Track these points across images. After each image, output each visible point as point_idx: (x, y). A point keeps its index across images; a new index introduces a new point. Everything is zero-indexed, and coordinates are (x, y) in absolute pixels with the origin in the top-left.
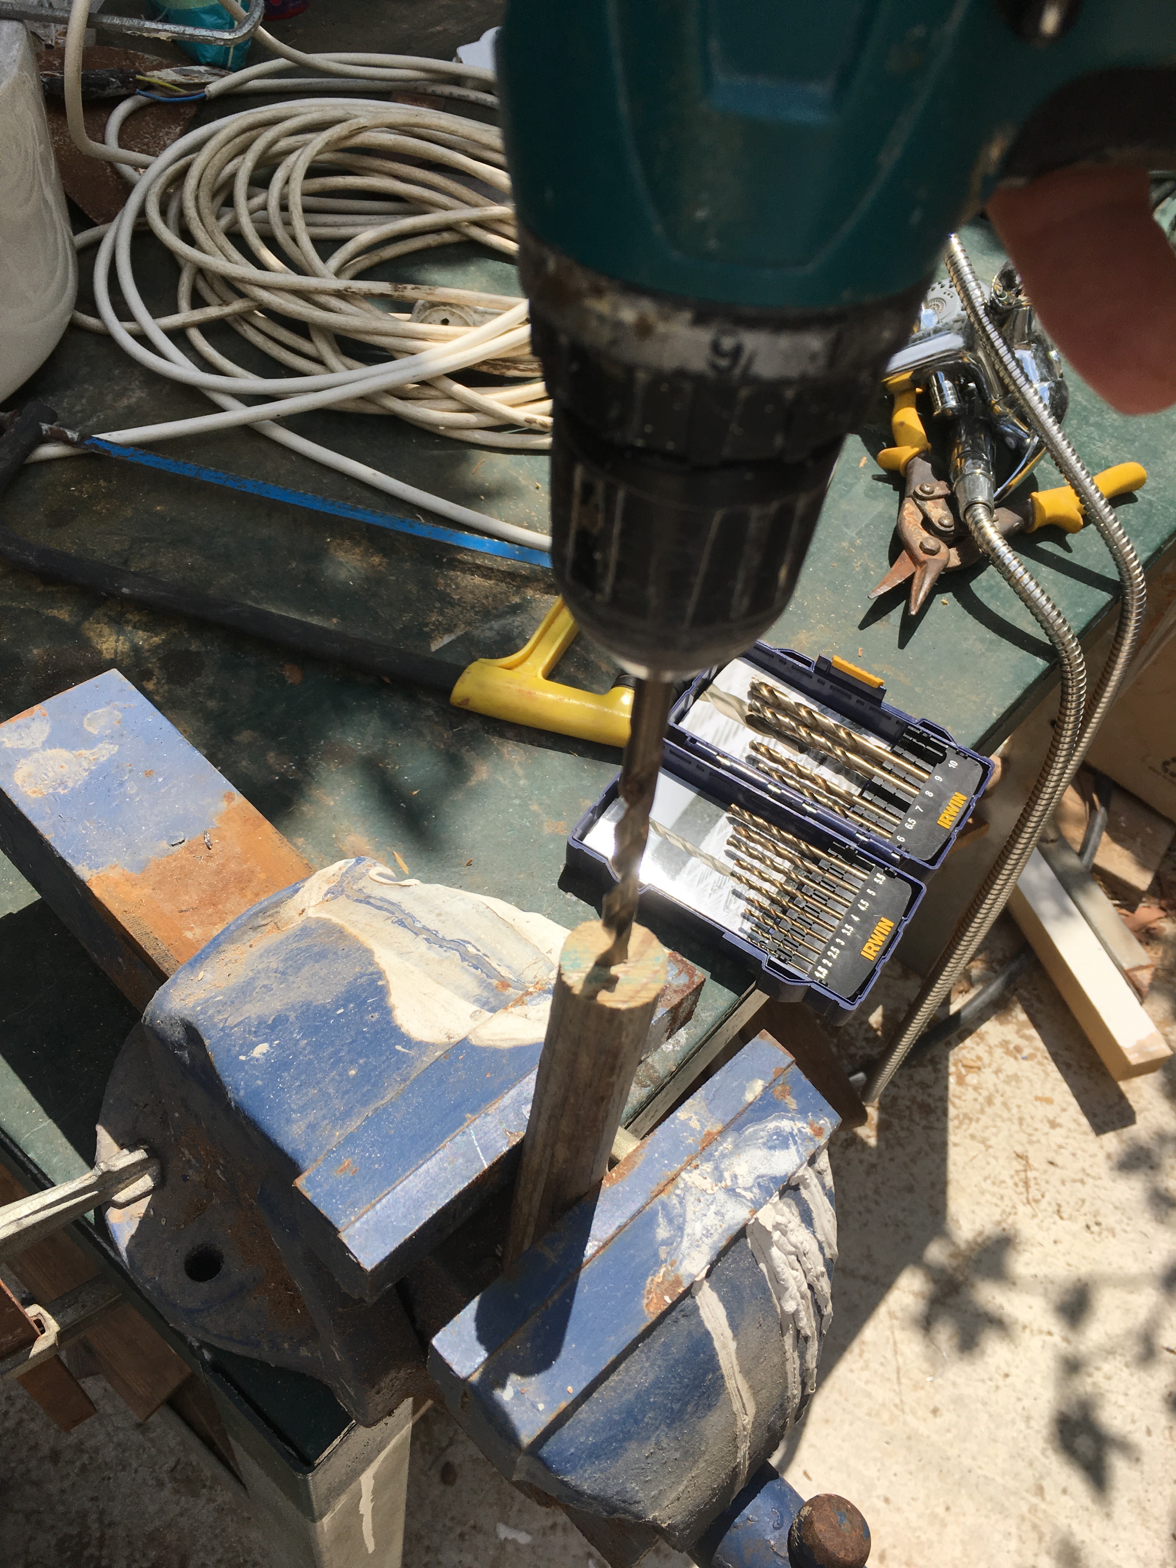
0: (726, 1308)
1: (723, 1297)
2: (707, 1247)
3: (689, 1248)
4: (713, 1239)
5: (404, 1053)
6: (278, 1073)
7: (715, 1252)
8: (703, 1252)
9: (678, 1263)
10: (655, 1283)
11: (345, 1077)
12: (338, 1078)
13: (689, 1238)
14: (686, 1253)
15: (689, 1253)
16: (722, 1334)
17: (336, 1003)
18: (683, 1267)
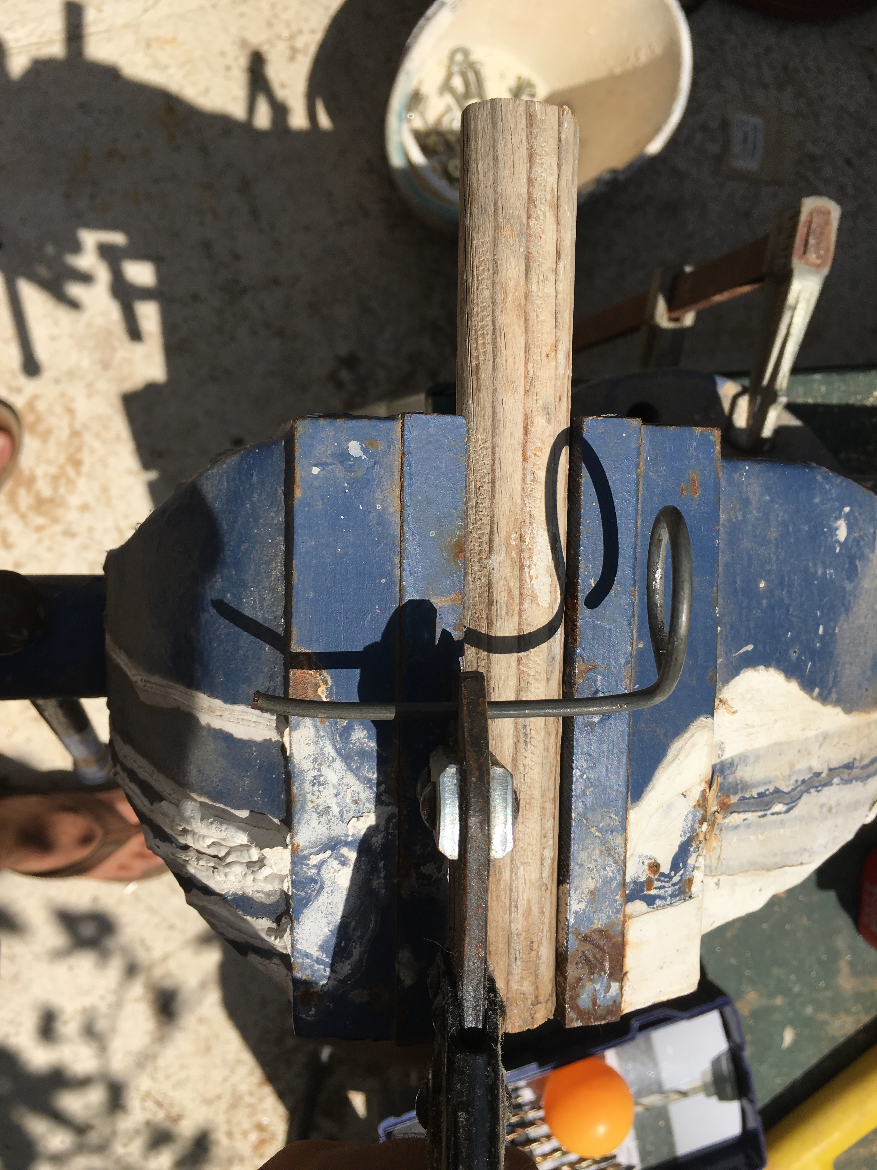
0: (239, 740)
1: (250, 746)
2: (306, 769)
3: (322, 749)
4: (308, 782)
5: (742, 648)
6: (812, 524)
7: (294, 774)
8: (305, 760)
9: (318, 724)
10: (322, 684)
11: (764, 574)
12: (768, 567)
13: (331, 759)
14: (320, 740)
15: (317, 744)
16: (221, 716)
17: (829, 633)
18: (311, 727)
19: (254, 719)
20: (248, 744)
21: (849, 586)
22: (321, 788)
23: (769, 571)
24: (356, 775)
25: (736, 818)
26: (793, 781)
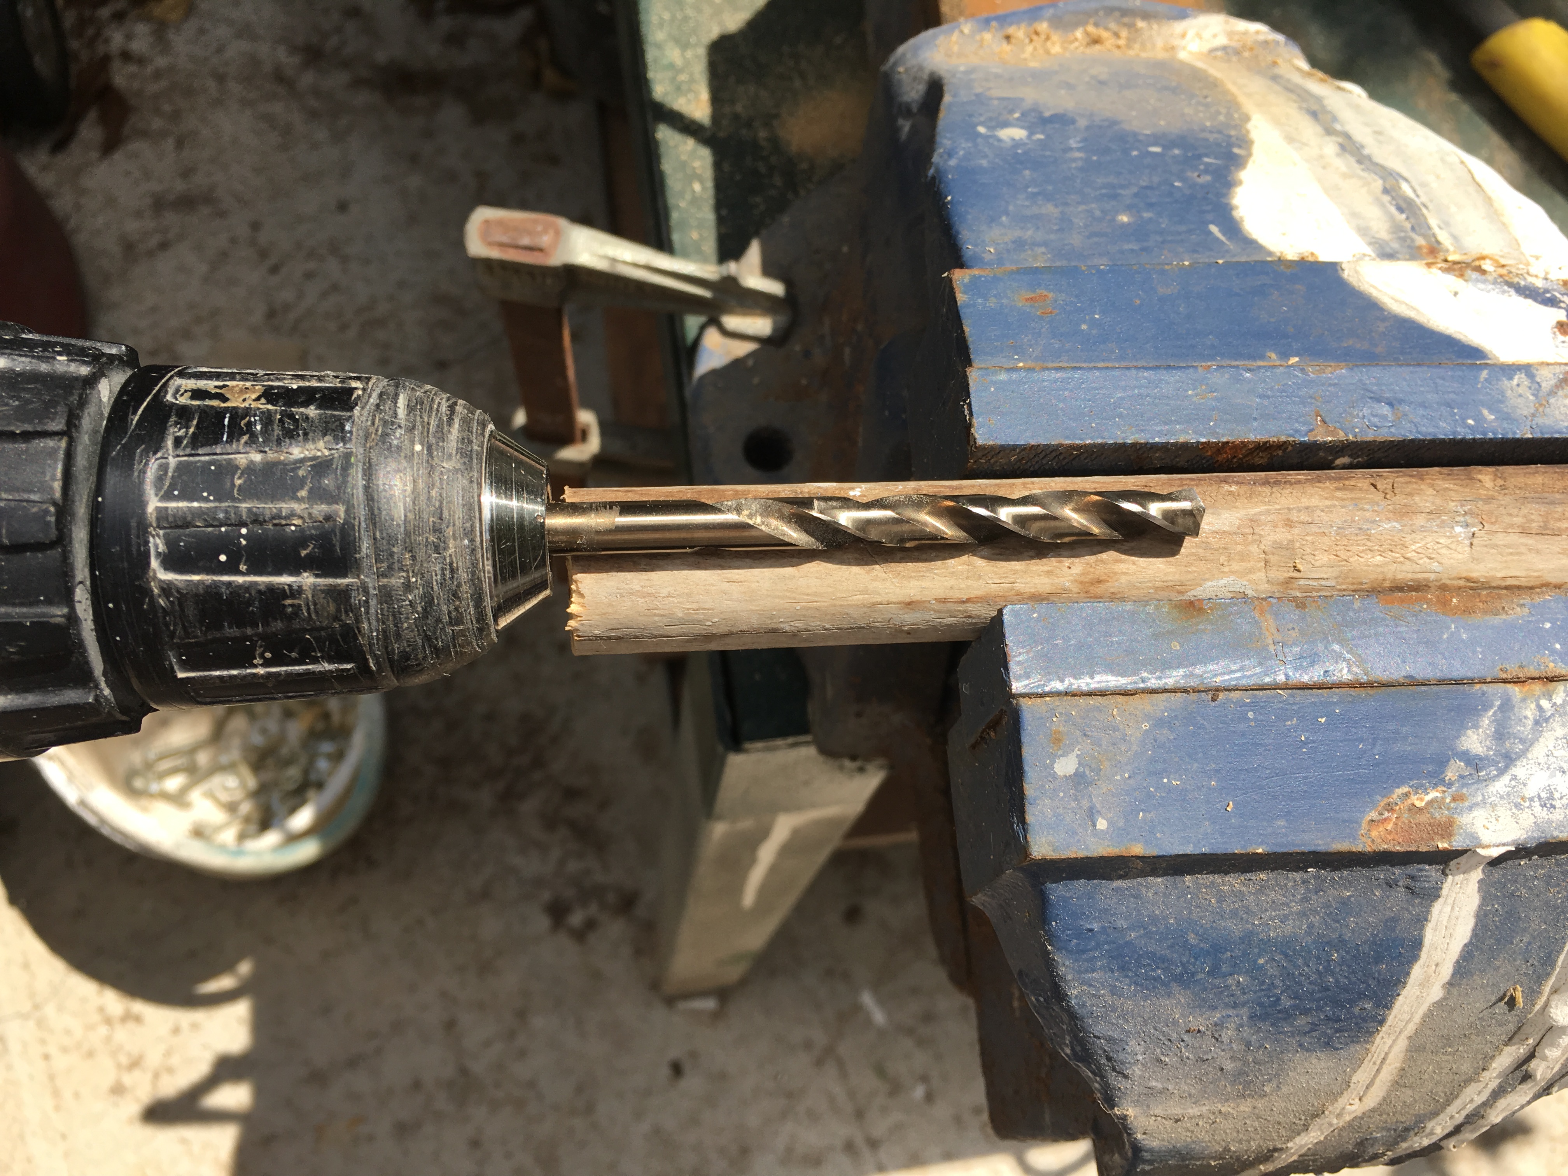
0: (1475, 934)
1: (1486, 915)
2: (1532, 819)
3: (1502, 797)
4: (1551, 815)
5: (1218, 239)
6: (1018, 166)
7: (1541, 837)
8: (1520, 821)
9: (1467, 804)
10: (1409, 802)
11: (1108, 218)
12: (1098, 213)
13: (1513, 783)
14: (1490, 800)
15: (1496, 805)
16: (1437, 965)
17: (1156, 139)
18: (1472, 816)
19: (1448, 909)
20: (1482, 917)
21: (1082, 123)
22: (1557, 795)
23: (1103, 211)
24: (1532, 744)
25: (1443, 237)
26: (1365, 174)
